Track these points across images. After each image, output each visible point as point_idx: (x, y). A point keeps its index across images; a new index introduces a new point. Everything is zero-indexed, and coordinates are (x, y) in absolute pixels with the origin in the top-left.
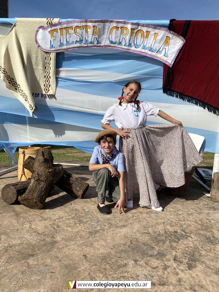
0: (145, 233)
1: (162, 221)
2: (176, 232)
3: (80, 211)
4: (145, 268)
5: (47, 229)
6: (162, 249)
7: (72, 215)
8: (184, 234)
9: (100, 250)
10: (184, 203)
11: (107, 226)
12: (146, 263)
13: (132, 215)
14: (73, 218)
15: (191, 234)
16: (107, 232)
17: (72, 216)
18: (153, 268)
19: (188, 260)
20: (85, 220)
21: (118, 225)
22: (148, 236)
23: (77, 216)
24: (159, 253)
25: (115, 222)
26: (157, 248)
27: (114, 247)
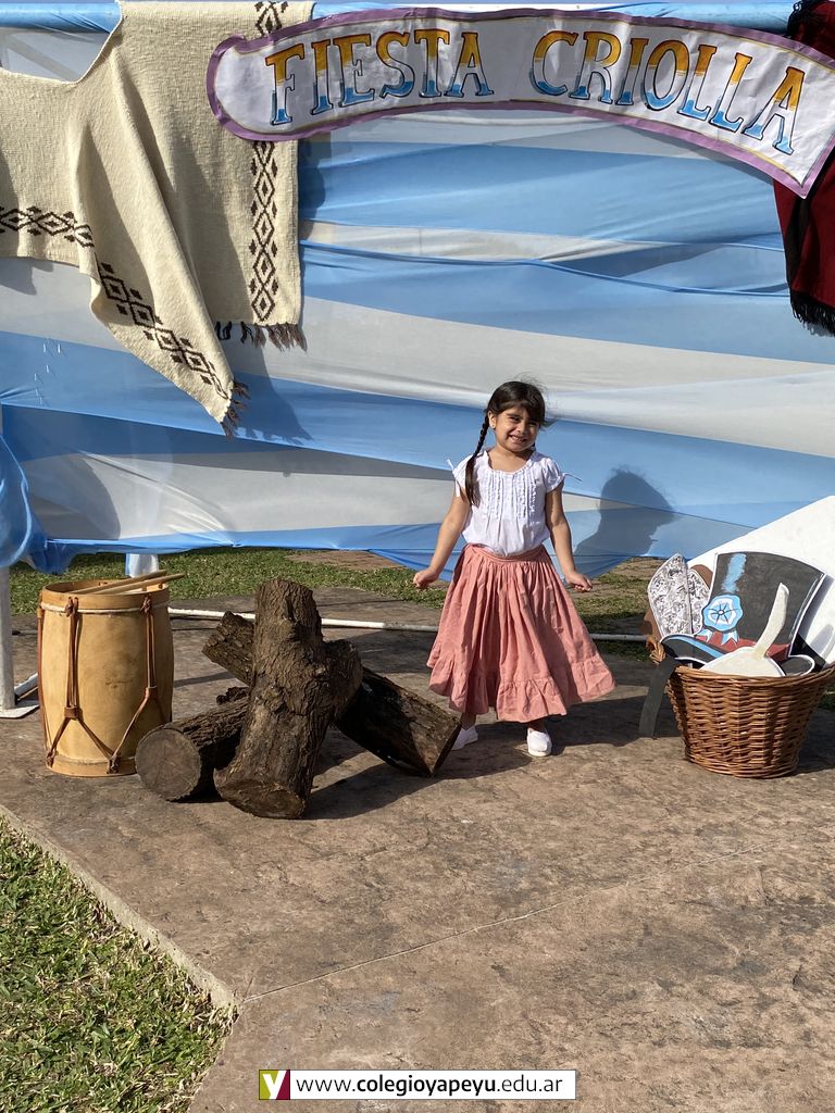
0: (693, 902)
4: (698, 1004)
5: (347, 888)
7: (415, 839)
9: (544, 953)
11: (554, 878)
13: (642, 839)
14: (423, 849)
17: (418, 842)
18: (724, 1005)
20: (469, 858)
22: (706, 913)
23: (435, 844)
24: (742, 964)
25: (580, 864)
26: (737, 950)
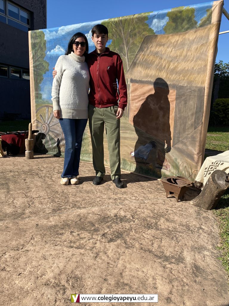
1: (122, 207)
2: (125, 217)
3: (59, 193)
6: (100, 227)
8: (131, 218)
10: (161, 193)
12: (78, 235)
15: (137, 219)
16: (67, 211)
19: (115, 236)
21: (81, 206)
27: (63, 221)
